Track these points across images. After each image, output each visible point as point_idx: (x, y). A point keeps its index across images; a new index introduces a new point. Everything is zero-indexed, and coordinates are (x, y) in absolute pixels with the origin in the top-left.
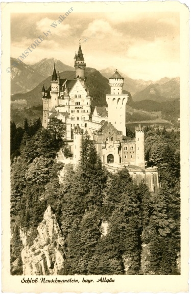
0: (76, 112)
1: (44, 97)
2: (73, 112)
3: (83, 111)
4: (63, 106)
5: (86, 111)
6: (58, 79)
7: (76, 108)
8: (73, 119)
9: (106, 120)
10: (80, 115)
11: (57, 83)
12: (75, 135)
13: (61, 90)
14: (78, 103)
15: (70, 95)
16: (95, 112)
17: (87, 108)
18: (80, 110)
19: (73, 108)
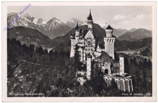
0: (88, 46)
1: (72, 38)
2: (87, 46)
3: (92, 46)
4: (81, 43)
5: (93, 46)
6: (79, 29)
7: (88, 44)
8: (86, 50)
9: (104, 51)
10: (90, 48)
11: (78, 31)
12: (88, 59)
13: (80, 35)
14: (89, 42)
15: (85, 37)
16: (98, 47)
17: (94, 45)
18: (90, 45)
19: (86, 44)
